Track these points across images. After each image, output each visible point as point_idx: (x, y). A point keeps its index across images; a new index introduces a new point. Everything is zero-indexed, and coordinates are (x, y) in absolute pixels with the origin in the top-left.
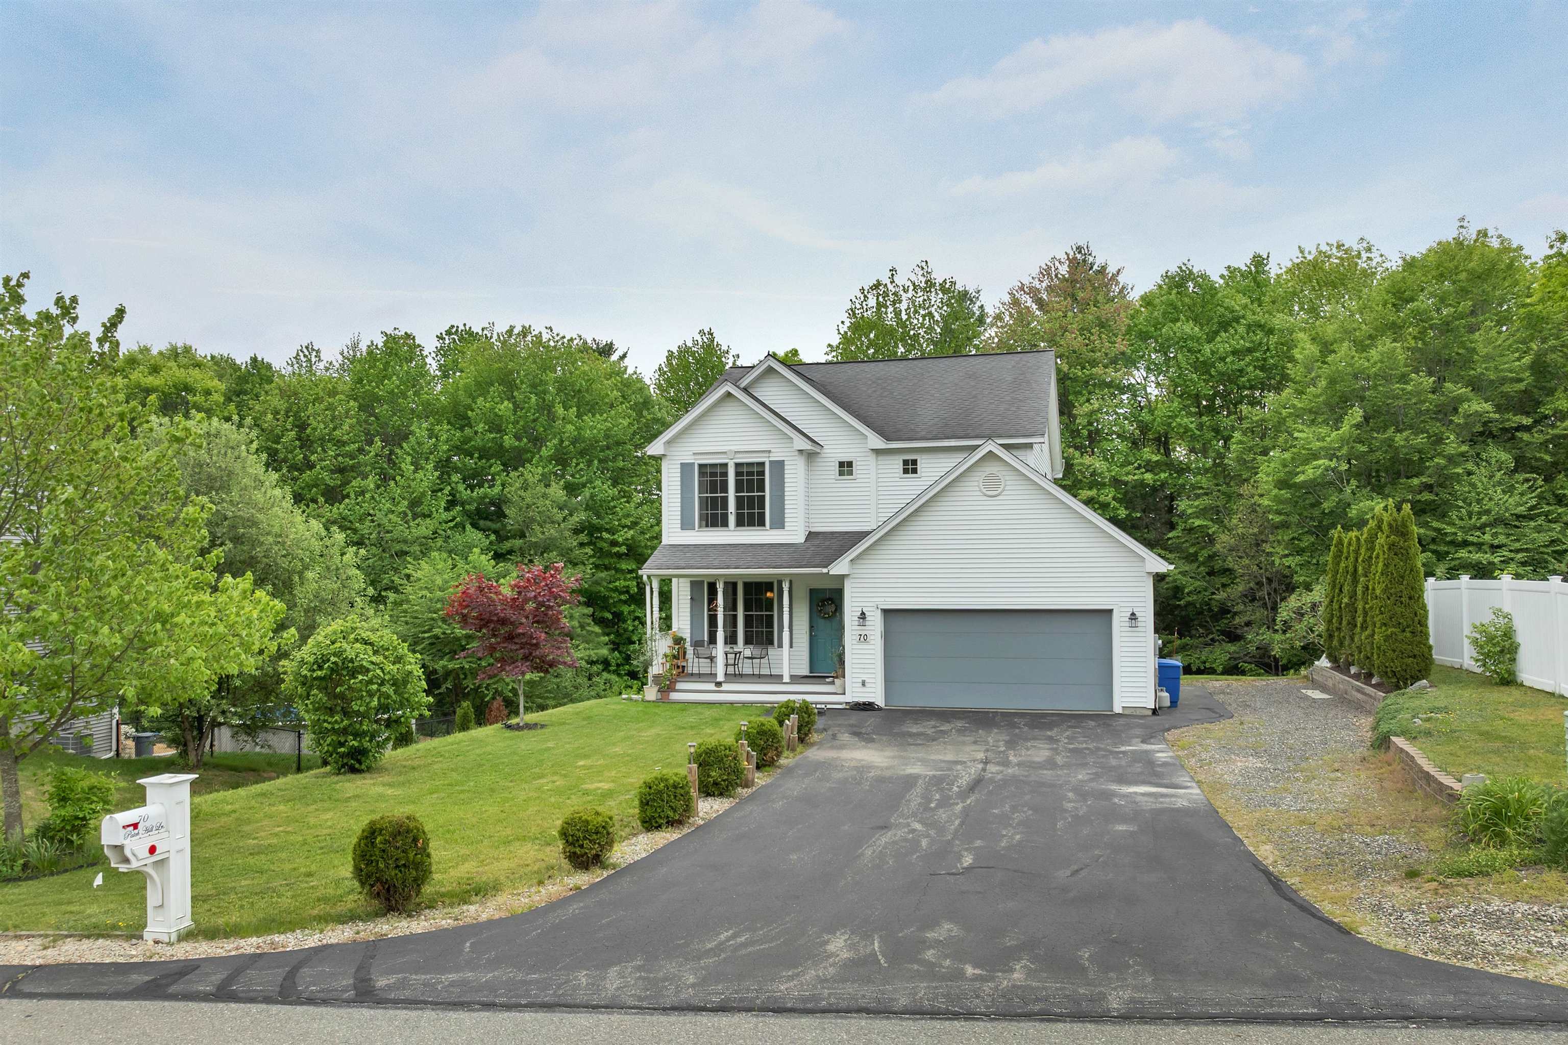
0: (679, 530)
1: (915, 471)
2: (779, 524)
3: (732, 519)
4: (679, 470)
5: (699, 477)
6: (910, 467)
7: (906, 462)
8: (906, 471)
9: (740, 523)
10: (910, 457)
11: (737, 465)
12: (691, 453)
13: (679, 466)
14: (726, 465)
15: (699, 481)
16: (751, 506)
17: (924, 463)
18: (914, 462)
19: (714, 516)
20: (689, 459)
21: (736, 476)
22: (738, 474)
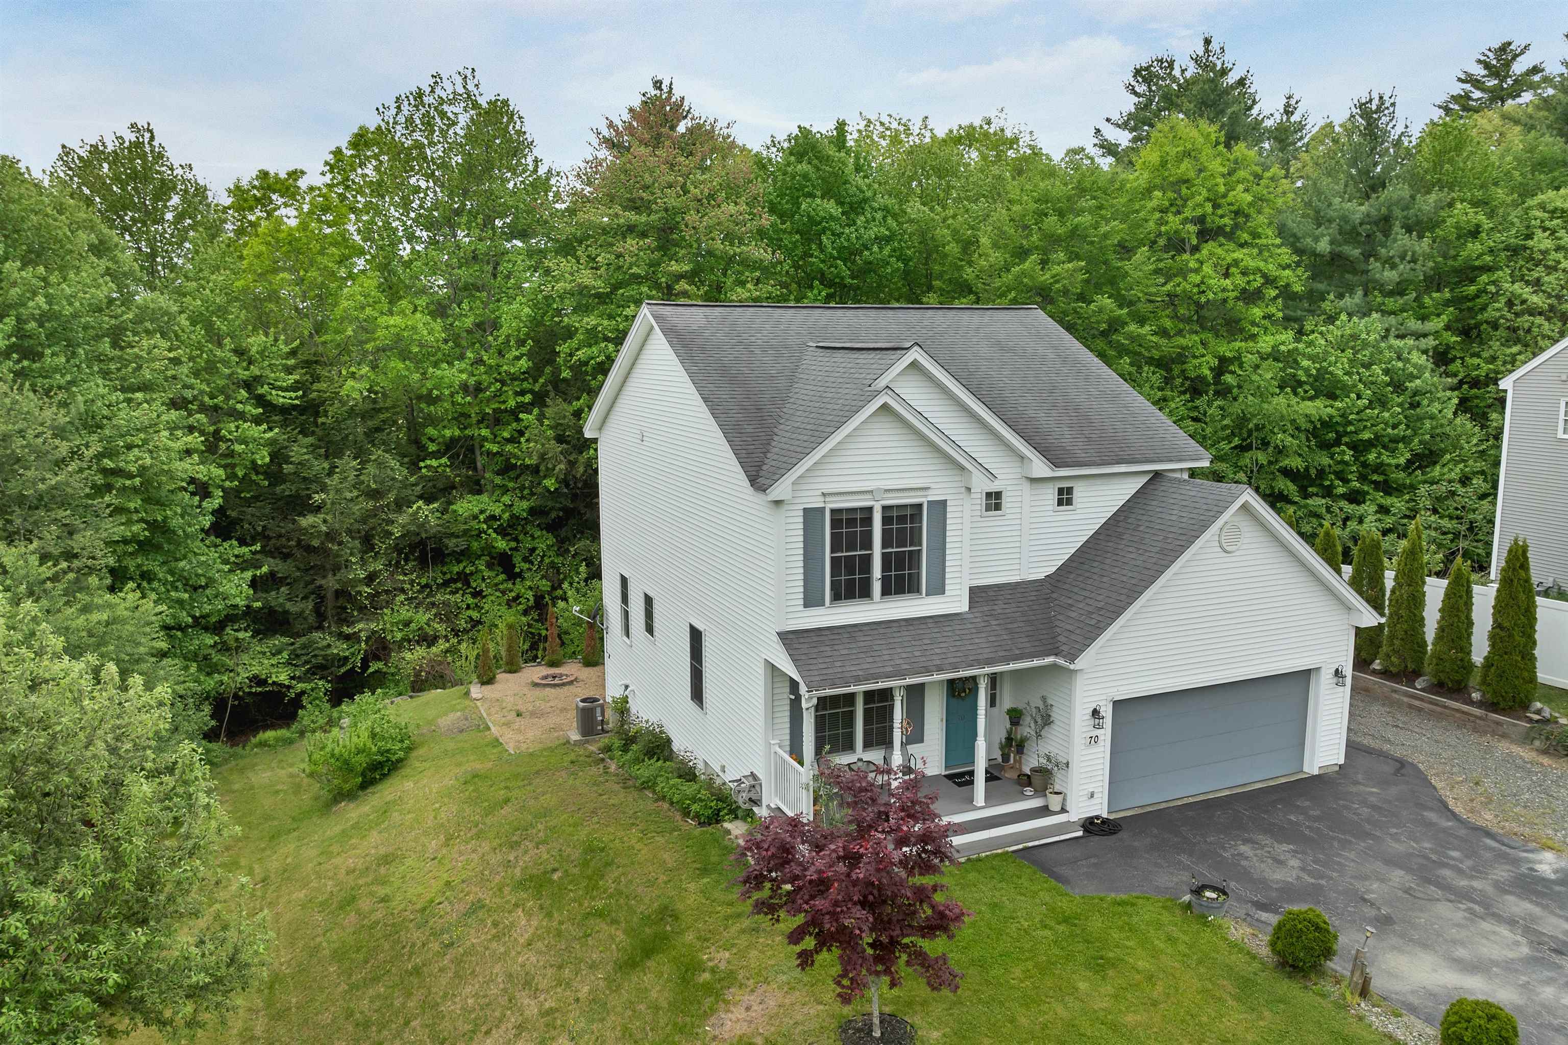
0: (801, 608)
1: (1069, 502)
2: (938, 588)
3: (877, 587)
4: (801, 520)
5: (832, 528)
6: (1065, 497)
7: (1061, 491)
8: (1060, 503)
9: (886, 591)
10: (1065, 485)
11: (885, 508)
12: (819, 492)
13: (801, 513)
14: (870, 509)
15: (832, 534)
16: (900, 566)
17: (1080, 492)
18: (1070, 490)
19: (850, 584)
20: (816, 502)
21: (883, 524)
22: (886, 520)
